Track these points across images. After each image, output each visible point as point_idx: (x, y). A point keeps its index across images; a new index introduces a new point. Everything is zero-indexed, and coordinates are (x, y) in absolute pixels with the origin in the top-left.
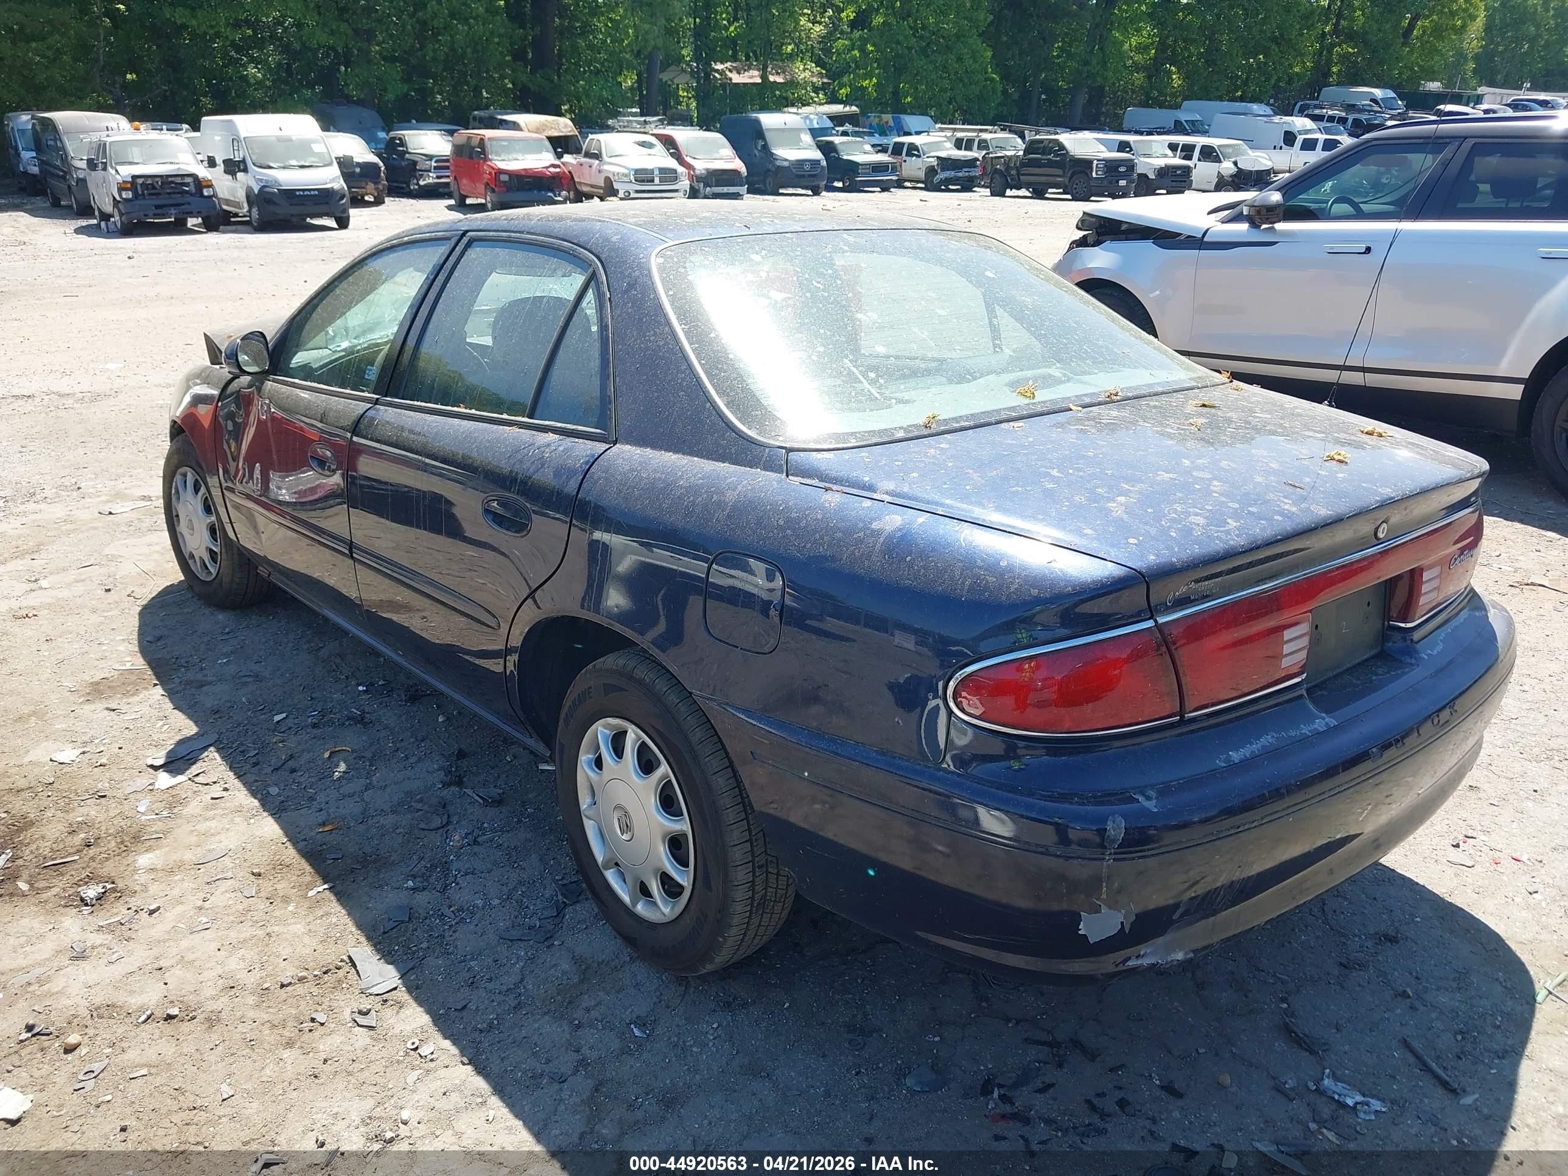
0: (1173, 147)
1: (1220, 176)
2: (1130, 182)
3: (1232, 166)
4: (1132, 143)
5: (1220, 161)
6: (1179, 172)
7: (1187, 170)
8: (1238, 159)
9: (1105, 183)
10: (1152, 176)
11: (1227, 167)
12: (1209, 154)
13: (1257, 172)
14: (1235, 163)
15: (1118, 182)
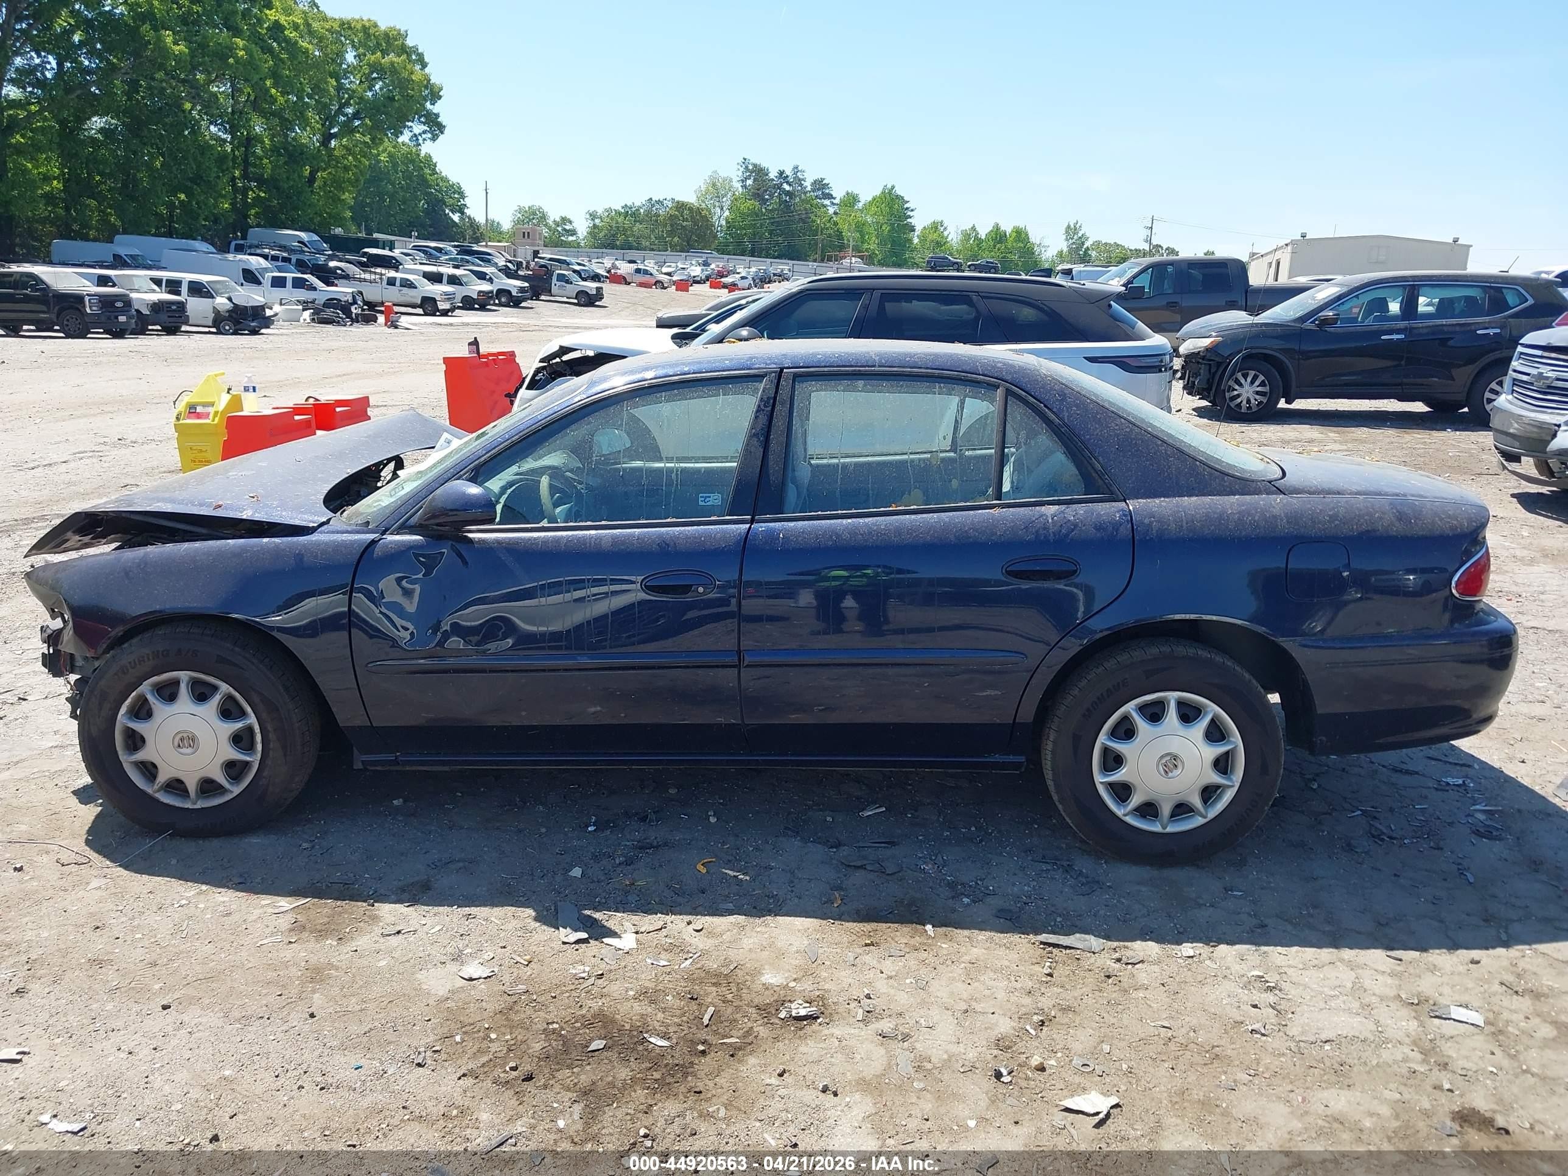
0: (157, 282)
1: (217, 312)
2: (130, 317)
3: (227, 301)
4: (113, 278)
5: (213, 297)
6: (174, 307)
7: (182, 306)
8: (232, 295)
9: (103, 319)
10: (145, 311)
11: (221, 302)
12: (197, 289)
13: (252, 307)
14: (230, 299)
15: (117, 318)
